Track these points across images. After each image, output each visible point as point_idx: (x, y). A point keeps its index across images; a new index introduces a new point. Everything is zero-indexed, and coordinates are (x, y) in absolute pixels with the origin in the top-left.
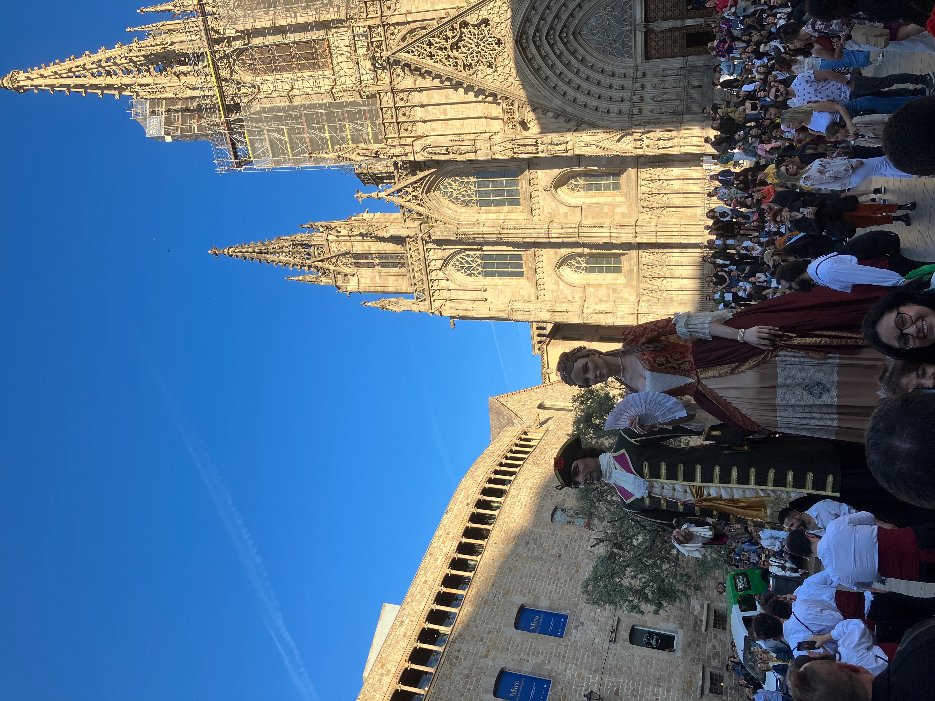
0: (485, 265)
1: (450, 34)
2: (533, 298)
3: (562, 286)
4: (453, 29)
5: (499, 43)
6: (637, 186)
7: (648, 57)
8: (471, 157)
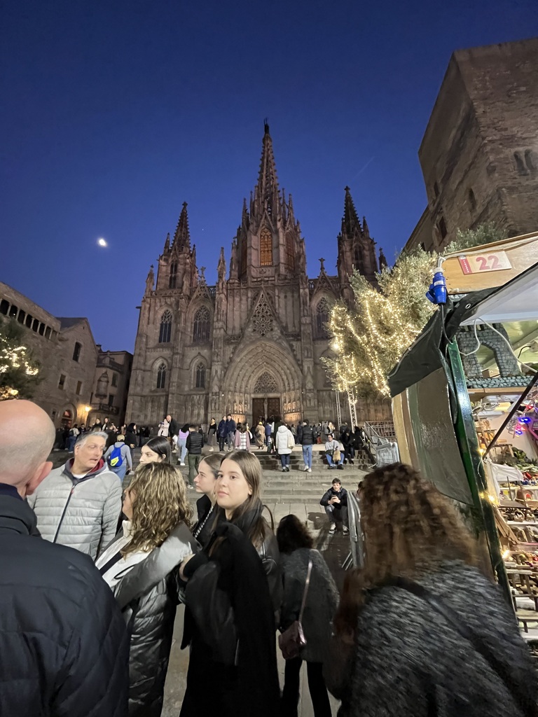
0: (166, 325)
1: (269, 314)
2: (149, 347)
3: (152, 360)
4: (270, 315)
5: (263, 335)
6: (196, 395)
7: (253, 399)
8: (215, 319)
